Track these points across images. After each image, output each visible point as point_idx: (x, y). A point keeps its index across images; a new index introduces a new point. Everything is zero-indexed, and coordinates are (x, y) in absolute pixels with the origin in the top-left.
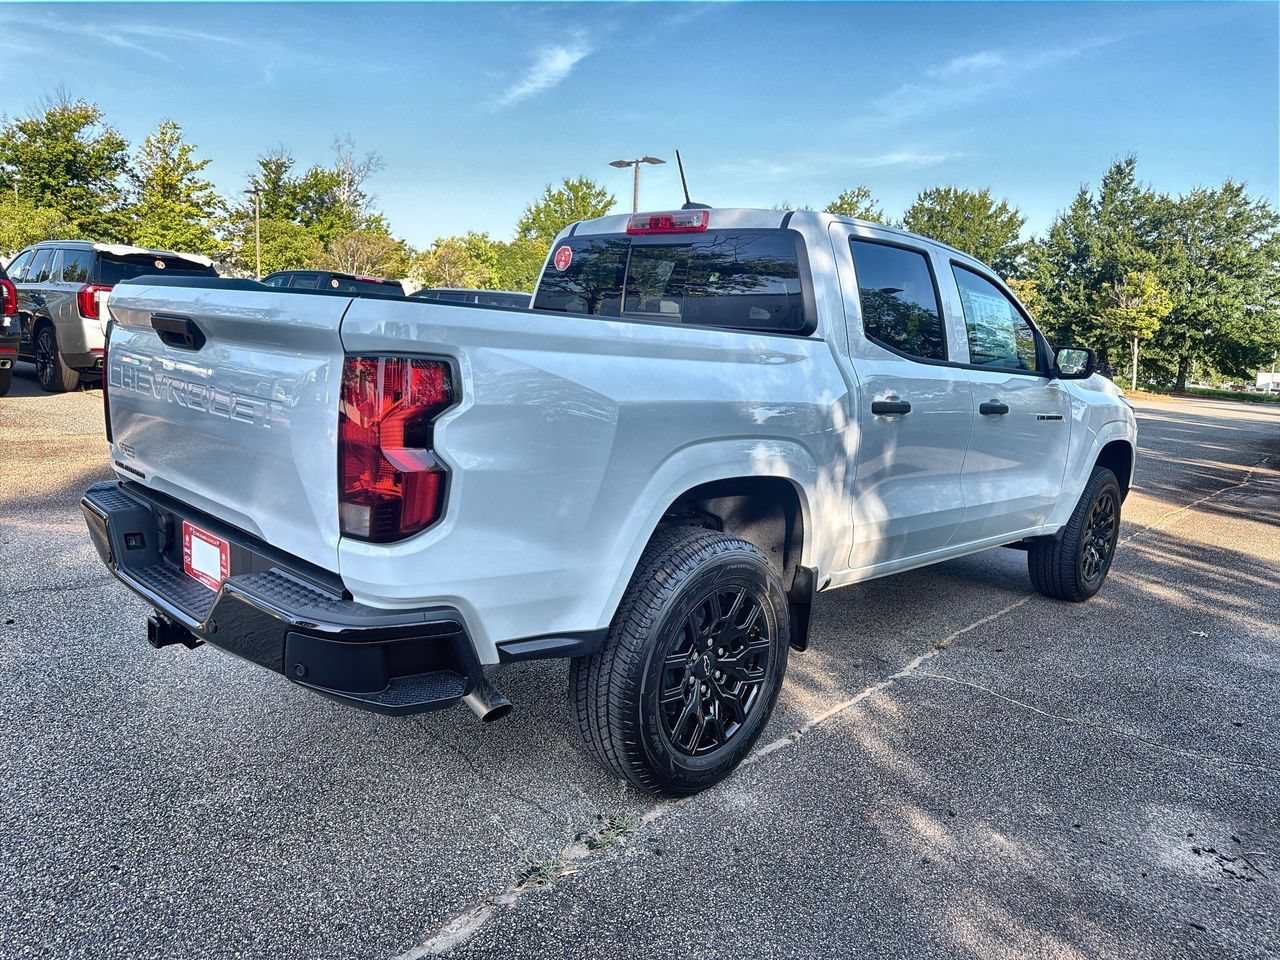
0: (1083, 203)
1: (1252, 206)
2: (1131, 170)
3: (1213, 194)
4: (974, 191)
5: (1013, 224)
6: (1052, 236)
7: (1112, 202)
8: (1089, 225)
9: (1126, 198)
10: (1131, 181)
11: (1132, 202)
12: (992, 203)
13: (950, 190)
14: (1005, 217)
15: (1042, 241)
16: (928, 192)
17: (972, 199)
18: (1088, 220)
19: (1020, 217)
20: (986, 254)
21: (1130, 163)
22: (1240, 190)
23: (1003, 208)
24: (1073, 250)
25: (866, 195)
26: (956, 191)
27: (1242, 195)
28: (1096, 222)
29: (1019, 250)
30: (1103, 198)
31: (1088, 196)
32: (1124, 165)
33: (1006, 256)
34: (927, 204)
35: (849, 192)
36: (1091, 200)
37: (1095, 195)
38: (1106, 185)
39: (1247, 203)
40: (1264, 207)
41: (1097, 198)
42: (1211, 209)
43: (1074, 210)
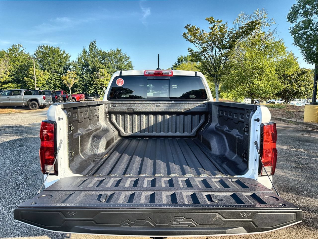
0: (85, 52)
1: (123, 55)
2: (95, 44)
3: (115, 51)
4: (55, 47)
5: (67, 57)
6: (78, 60)
7: (92, 52)
8: (87, 58)
9: (95, 51)
10: (96, 47)
11: (97, 52)
12: (61, 51)
13: (47, 46)
14: (65, 55)
15: (76, 61)
16: (41, 46)
17: (55, 49)
18: (87, 56)
19: (69, 55)
20: (61, 65)
21: (95, 42)
22: (120, 51)
23: (64, 52)
24: (84, 64)
25: (21, 46)
26: (49, 47)
27: (121, 52)
28: (89, 57)
29: (70, 64)
30: (90, 51)
31: (86, 50)
32: (93, 43)
33: (67, 66)
34: (41, 50)
35: (15, 45)
36: (87, 51)
37: (88, 50)
38: (90, 47)
39: (122, 54)
40: (126, 55)
41: (88, 51)
42: (115, 55)
43: (83, 54)
